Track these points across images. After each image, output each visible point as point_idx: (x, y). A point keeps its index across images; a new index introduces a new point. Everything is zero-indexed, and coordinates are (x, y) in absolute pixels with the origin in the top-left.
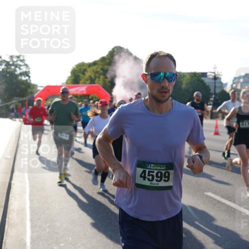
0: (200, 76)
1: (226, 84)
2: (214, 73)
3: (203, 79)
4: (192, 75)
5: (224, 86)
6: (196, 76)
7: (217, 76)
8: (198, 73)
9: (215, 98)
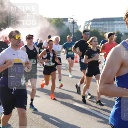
0: (62, 21)
1: (80, 26)
2: (73, 19)
3: (65, 22)
4: (57, 20)
5: (78, 27)
6: (60, 21)
7: (74, 21)
8: (61, 19)
9: (73, 37)
